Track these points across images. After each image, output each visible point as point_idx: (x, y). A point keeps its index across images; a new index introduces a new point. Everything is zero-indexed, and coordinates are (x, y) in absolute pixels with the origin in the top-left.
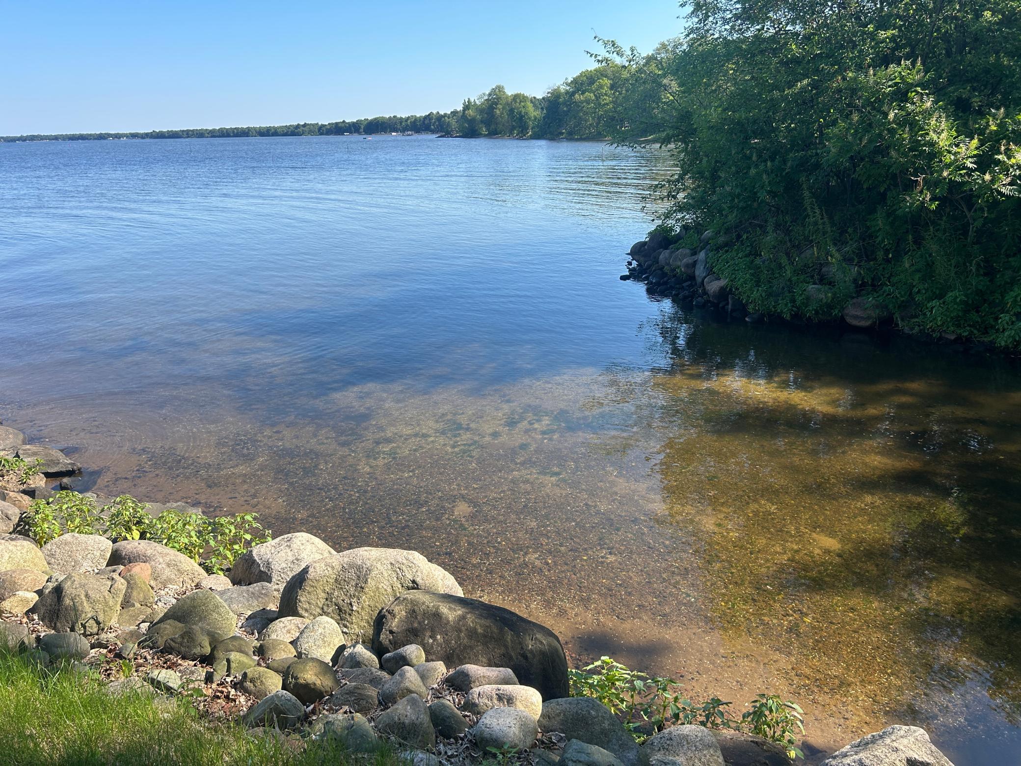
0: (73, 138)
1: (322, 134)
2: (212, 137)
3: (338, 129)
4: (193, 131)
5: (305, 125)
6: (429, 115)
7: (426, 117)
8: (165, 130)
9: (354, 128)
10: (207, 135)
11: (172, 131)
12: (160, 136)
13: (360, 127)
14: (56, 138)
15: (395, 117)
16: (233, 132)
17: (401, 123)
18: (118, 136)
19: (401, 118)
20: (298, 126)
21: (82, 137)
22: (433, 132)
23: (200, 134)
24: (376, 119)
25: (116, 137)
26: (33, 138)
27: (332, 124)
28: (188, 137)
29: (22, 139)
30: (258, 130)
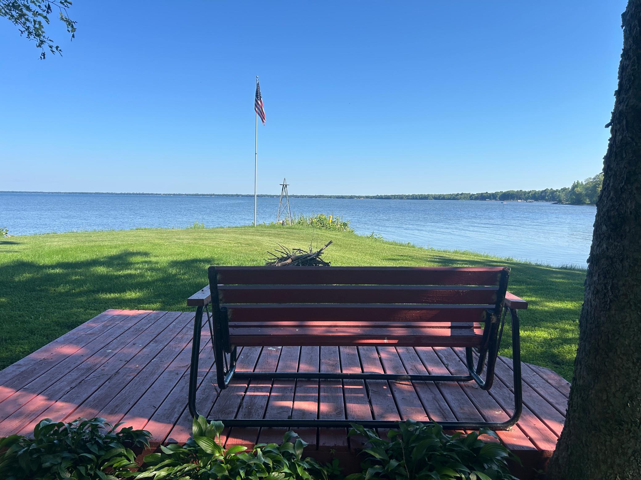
0: (338, 197)
1: (471, 199)
2: (407, 199)
3: (483, 197)
4: (397, 196)
5: (462, 194)
6: (545, 190)
7: (543, 192)
8: (383, 195)
9: (493, 196)
10: (404, 198)
11: (386, 195)
12: (381, 198)
13: (497, 196)
14: (331, 197)
15: (521, 191)
16: (419, 197)
17: (525, 194)
18: (359, 197)
19: (525, 192)
20: (457, 195)
21: (342, 197)
22: (547, 200)
23: (401, 197)
24: (508, 192)
25: (359, 198)
26: (320, 197)
27: (479, 194)
28: (395, 199)
29: (316, 197)
30: (433, 196)
